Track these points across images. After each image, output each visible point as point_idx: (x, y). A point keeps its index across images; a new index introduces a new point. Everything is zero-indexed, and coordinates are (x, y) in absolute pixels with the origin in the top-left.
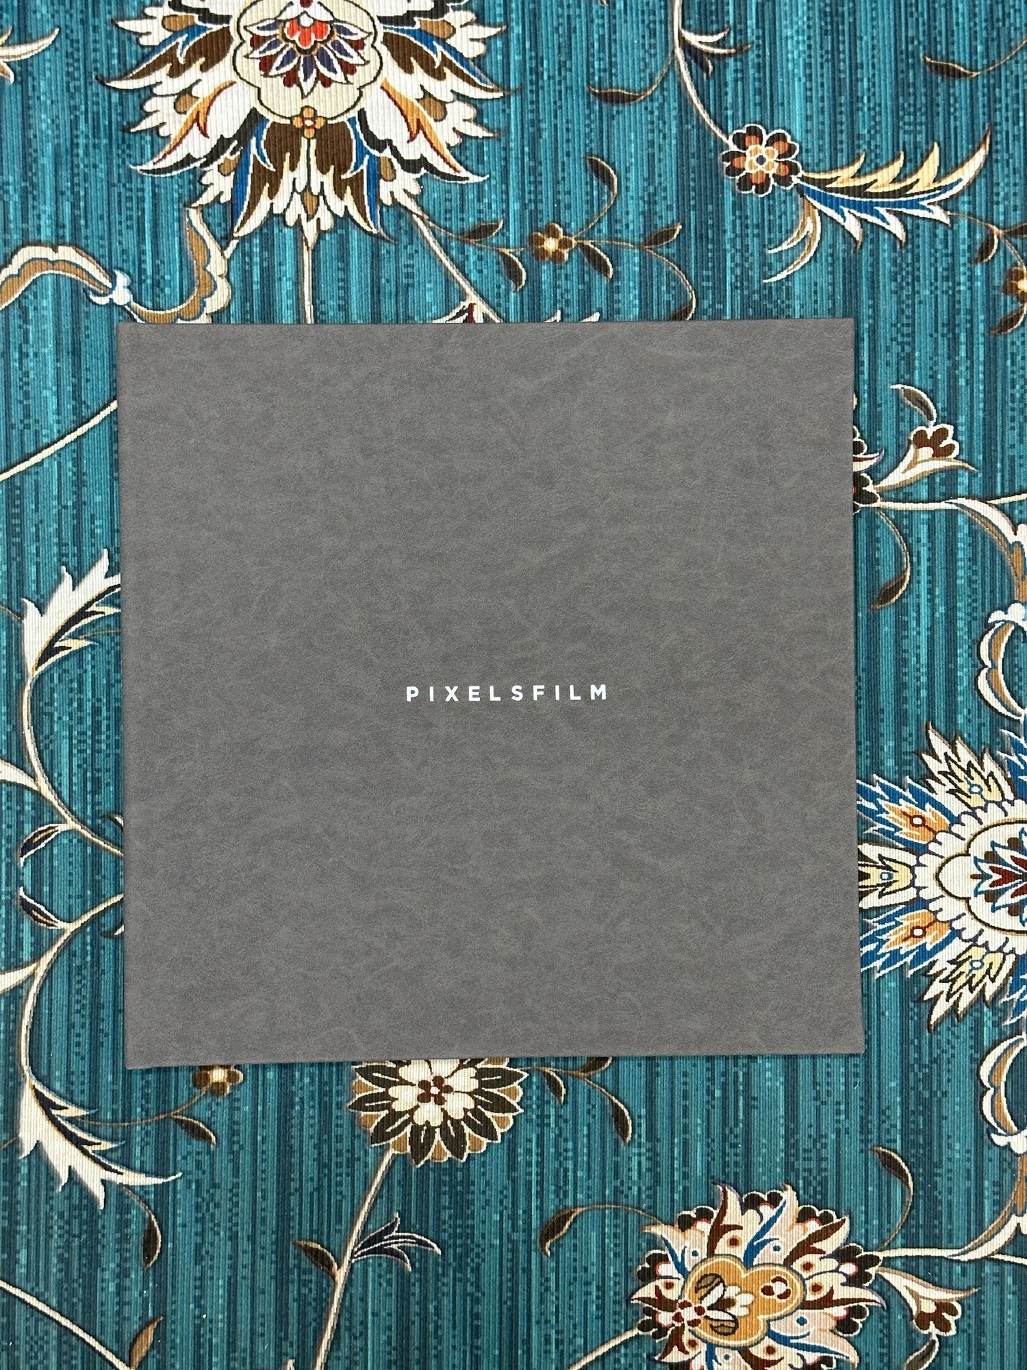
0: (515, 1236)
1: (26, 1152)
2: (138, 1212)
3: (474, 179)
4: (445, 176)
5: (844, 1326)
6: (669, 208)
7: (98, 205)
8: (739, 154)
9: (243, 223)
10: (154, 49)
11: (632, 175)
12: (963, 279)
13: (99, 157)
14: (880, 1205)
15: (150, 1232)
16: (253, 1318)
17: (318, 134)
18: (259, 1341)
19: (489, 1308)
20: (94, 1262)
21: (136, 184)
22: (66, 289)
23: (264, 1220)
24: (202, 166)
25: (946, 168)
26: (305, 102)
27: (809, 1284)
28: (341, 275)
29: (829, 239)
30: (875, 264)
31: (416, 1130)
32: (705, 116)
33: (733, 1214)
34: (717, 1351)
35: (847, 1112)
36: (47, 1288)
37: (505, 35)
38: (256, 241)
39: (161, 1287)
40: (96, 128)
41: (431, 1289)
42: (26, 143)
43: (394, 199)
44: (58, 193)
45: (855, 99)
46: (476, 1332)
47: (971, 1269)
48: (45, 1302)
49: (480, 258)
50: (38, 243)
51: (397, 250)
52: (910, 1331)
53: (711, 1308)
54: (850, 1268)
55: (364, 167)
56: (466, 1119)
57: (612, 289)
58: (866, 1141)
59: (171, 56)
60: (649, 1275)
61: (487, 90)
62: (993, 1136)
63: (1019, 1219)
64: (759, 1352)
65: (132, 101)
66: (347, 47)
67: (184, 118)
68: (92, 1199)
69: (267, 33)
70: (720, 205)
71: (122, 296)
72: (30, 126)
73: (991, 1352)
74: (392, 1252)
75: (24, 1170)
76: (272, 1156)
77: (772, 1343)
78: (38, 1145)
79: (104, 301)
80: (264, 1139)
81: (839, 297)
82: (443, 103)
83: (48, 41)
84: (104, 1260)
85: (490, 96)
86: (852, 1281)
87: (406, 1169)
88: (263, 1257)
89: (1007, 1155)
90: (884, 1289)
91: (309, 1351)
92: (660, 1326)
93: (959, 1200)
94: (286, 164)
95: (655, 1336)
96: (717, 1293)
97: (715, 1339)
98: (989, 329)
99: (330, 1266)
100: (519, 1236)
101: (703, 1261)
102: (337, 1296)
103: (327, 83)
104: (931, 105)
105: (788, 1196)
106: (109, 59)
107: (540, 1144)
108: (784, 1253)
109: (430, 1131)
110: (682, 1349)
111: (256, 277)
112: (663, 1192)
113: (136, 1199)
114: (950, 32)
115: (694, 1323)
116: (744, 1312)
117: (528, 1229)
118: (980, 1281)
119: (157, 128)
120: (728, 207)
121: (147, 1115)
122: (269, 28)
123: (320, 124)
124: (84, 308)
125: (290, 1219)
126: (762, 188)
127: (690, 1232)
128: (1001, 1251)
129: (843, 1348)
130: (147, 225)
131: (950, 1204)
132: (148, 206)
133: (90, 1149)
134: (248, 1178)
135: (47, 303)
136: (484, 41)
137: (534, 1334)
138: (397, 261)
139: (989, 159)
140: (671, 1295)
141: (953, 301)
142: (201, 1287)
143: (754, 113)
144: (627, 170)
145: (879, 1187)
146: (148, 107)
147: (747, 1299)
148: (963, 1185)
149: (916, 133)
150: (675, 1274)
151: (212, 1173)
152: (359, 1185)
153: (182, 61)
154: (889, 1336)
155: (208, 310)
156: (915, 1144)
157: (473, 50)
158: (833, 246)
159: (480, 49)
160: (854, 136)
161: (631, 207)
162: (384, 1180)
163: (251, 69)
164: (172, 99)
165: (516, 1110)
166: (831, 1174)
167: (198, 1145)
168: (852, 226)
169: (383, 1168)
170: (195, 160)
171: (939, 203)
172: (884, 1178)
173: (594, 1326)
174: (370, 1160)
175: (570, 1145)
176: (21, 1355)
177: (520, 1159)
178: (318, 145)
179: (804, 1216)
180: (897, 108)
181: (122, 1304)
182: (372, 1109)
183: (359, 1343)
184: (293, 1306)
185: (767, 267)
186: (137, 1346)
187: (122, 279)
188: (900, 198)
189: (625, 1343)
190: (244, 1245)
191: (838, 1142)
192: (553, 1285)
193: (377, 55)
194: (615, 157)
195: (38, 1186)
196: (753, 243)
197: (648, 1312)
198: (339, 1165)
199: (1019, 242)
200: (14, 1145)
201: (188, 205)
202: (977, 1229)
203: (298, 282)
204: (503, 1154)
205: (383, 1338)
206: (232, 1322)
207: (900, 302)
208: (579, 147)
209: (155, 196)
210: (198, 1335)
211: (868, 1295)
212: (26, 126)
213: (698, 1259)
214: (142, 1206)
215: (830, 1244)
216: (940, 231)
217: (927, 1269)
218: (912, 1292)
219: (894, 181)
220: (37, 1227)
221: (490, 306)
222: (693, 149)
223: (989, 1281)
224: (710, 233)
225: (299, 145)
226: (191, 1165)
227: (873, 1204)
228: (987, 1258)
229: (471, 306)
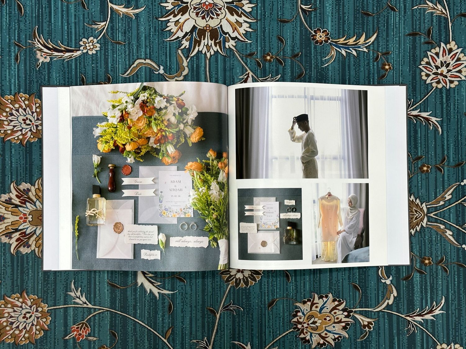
0: (262, 306)
1: (139, 285)
2: (167, 301)
3: (249, 42)
4: (242, 41)
5: (344, 328)
6: (298, 48)
7: (156, 49)
8: (315, 35)
9: (192, 53)
10: (169, 10)
11: (288, 40)
12: (371, 66)
13: (156, 37)
14: (353, 297)
15: (170, 305)
16: (196, 327)
17: (210, 31)
18: (198, 333)
19: (255, 324)
20: (156, 313)
21: (165, 44)
22: (148, 70)
23: (198, 302)
24: (182, 39)
25: (367, 38)
26: (207, 23)
27: (336, 317)
28: (216, 66)
29: (338, 56)
30: (349, 62)
31: (236, 279)
32: (307, 26)
33: (316, 300)
34: (313, 334)
35: (345, 274)
36: (144, 319)
37: (257, 6)
38: (195, 58)
39: (173, 319)
40: (155, 30)
41: (241, 319)
42: (138, 34)
43: (229, 47)
44: (146, 46)
45: (344, 21)
46: (252, 330)
47: (376, 313)
48: (144, 323)
49: (251, 61)
50: (141, 59)
51: (230, 59)
52: (361, 329)
53: (311, 324)
54: (346, 313)
55: (222, 39)
56: (249, 277)
57: (284, 69)
58: (349, 282)
59: (174, 12)
60: (296, 316)
61: (252, 20)
62: (382, 280)
63: (388, 301)
64: (323, 335)
65: (164, 23)
66: (217, 9)
67: (177, 27)
68: (156, 297)
69: (197, 6)
70: (310, 48)
71: (162, 71)
72: (139, 30)
73: (382, 335)
74: (231, 310)
75: (139, 290)
76: (200, 286)
77: (326, 332)
78: (142, 284)
79: (157, 73)
80: (198, 282)
81: (341, 70)
82: (241, 23)
83: (143, 9)
84: (159, 312)
85: (253, 21)
86: (346, 317)
87: (234, 289)
88: (198, 311)
89: (385, 284)
90: (355, 319)
91: (210, 335)
92: (298, 328)
93: (373, 296)
94: (202, 39)
95: (297, 331)
96: (313, 320)
97: (312, 331)
98: (378, 78)
99: (215, 314)
100: (263, 306)
101: (309, 312)
102: (217, 321)
103: (212, 18)
104: (363, 23)
105: (330, 295)
106: (158, 13)
107: (268, 283)
108: (329, 310)
109: (240, 280)
110: (304, 334)
111: (195, 66)
112: (299, 295)
113: (167, 297)
114: (368, 5)
115: (307, 327)
116: (319, 325)
117: (265, 305)
118: (379, 317)
119: (170, 30)
120: (313, 48)
121: (169, 276)
122: (198, 5)
123: (211, 28)
124: (152, 75)
125: (205, 302)
126: (321, 43)
127: (306, 305)
128: (384, 309)
129: (345, 334)
130: (168, 54)
131: (371, 297)
132: (168, 49)
133: (155, 284)
134: (194, 292)
135: (143, 73)
136: (251, 8)
137: (267, 330)
138: (230, 62)
139: (377, 36)
140: (301, 320)
141: (369, 71)
142: (183, 319)
143: (319, 25)
144: (287, 39)
145: (353, 293)
146: (168, 25)
147: (320, 321)
148: (374, 292)
149: (359, 30)
150: (302, 315)
151: (185, 290)
152: (222, 293)
153: (176, 13)
154: (356, 330)
155: (183, 75)
156: (362, 282)
157: (249, 10)
158: (339, 58)
159: (250, 10)
160: (344, 30)
161: (288, 48)
162: (228, 292)
163: (193, 15)
164: (174, 23)
165: (261, 274)
166: (341, 290)
167: (182, 283)
168: (344, 53)
169: (228, 289)
170: (180, 38)
171: (365, 47)
172: (354, 291)
173: (282, 329)
174: (225, 287)
175: (275, 283)
176: (138, 336)
177: (263, 287)
178: (210, 34)
179: (334, 301)
180: (354, 23)
181: (163, 323)
182: (225, 274)
183: (223, 333)
184: (206, 324)
185: (322, 63)
186: (167, 334)
187: (162, 67)
188: (355, 46)
189: (289, 332)
190: (194, 308)
191: (342, 281)
192: (271, 318)
193: (225, 11)
194: (284, 36)
195: (142, 294)
196: (319, 57)
197: (295, 325)
198: (217, 288)
199: (385, 56)
200: (136, 283)
201: (178, 49)
202: (378, 304)
203: (205, 68)
204: (258, 285)
205: (229, 332)
206: (191, 328)
207: (356, 71)
208: (275, 34)
209: (170, 47)
210: (182, 331)
211: (351, 320)
212: (138, 30)
213: (307, 311)
214: (168, 299)
215: (341, 307)
216: (365, 54)
217: (365, 313)
218: (361, 319)
219: (354, 42)
220: (142, 305)
221: (253, 73)
222: (304, 34)
223: (381, 316)
224: (308, 55)
225: (205, 34)
226: (180, 289)
227: (352, 297)
228: (380, 311)
229: (249, 73)
